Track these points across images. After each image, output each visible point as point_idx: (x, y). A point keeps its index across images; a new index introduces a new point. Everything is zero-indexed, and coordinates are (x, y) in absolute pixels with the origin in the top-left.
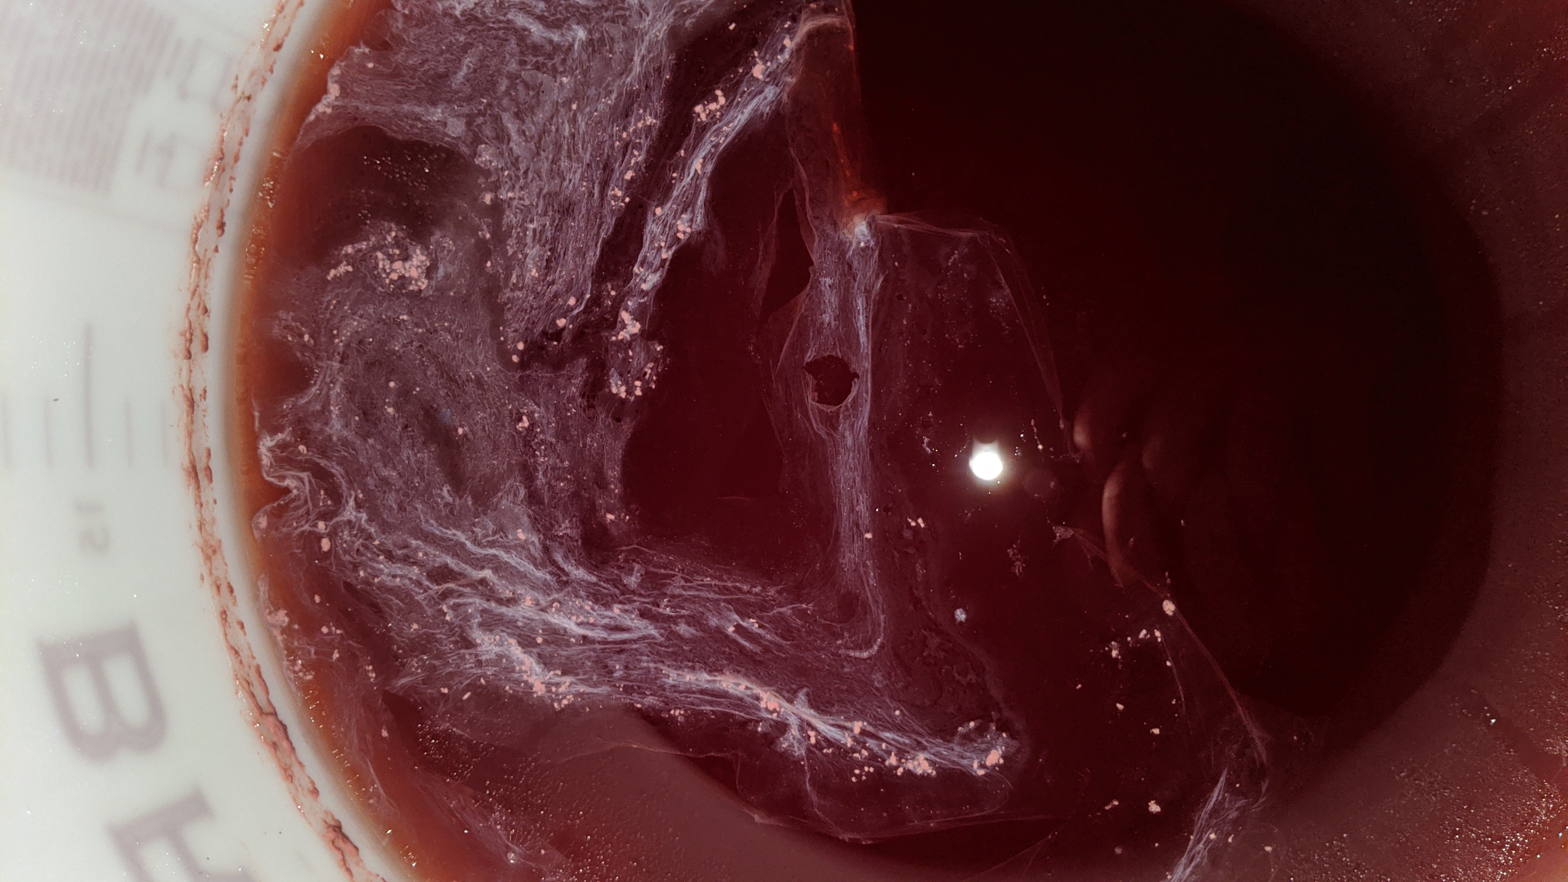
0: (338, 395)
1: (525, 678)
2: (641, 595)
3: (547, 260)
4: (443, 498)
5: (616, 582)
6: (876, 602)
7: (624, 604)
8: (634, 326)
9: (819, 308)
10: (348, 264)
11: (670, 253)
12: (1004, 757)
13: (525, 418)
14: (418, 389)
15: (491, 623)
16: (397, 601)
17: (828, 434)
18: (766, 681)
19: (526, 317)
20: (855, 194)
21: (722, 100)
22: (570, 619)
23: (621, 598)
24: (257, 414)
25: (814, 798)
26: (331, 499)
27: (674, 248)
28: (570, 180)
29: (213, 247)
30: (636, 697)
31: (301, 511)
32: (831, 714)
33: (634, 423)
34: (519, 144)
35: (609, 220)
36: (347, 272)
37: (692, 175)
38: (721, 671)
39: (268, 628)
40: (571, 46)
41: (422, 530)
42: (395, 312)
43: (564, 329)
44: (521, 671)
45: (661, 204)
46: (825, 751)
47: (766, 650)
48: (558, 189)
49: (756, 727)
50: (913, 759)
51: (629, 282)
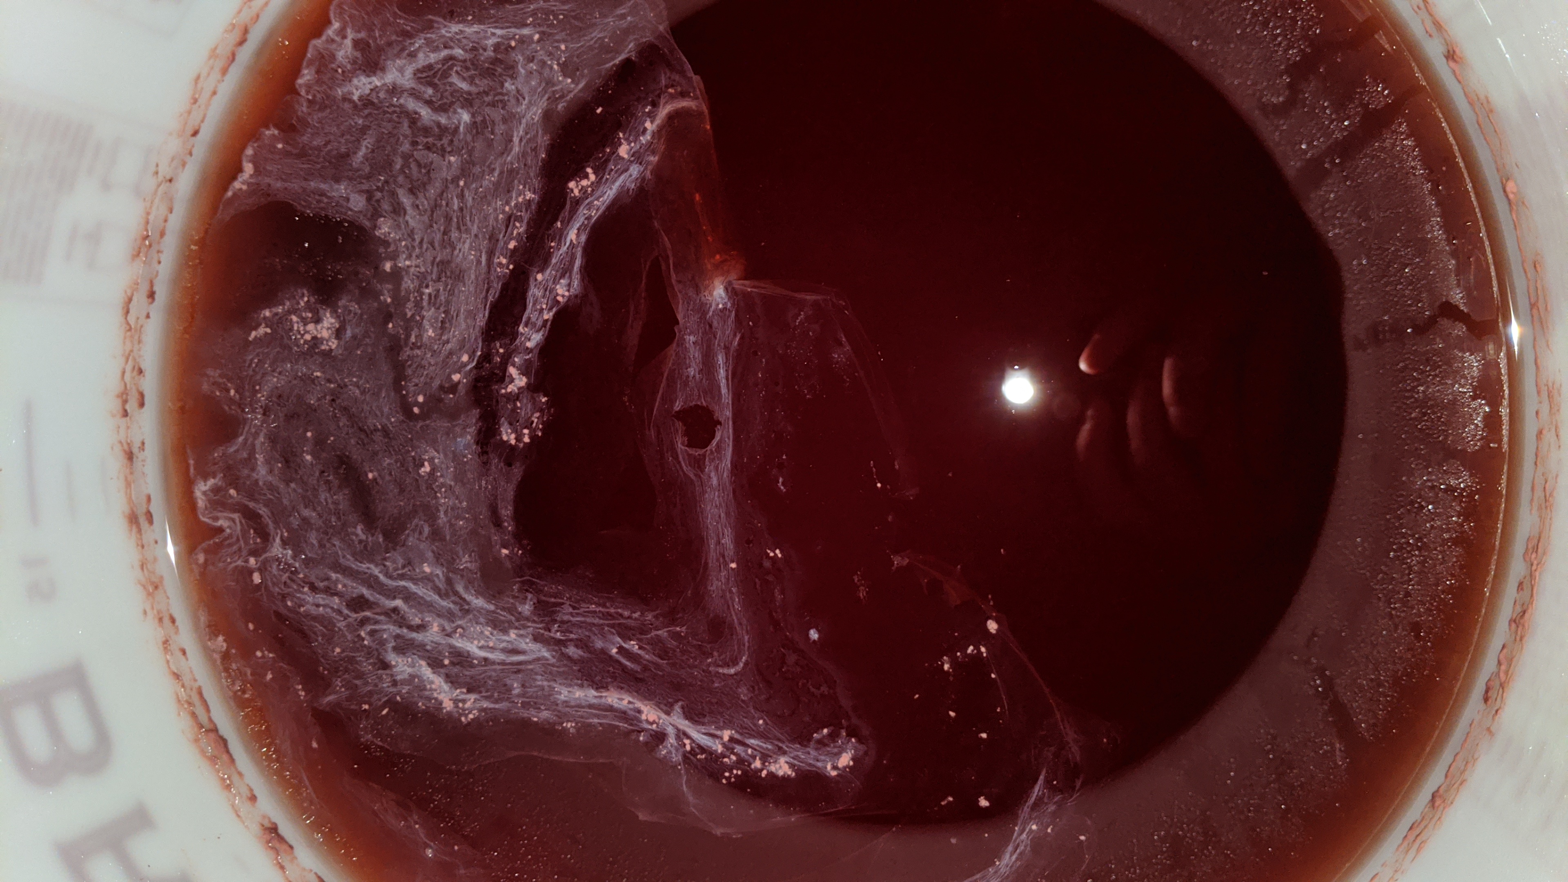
0: (263, 443)
1: (435, 695)
2: (534, 621)
3: (442, 322)
4: (357, 535)
5: (511, 610)
6: (740, 624)
7: (520, 629)
8: (521, 380)
9: (685, 363)
10: (267, 326)
11: (551, 314)
12: (853, 759)
13: (426, 463)
14: (332, 438)
15: (404, 647)
16: (321, 628)
17: (696, 475)
18: (648, 696)
19: (425, 373)
20: (718, 257)
21: (592, 177)
22: (472, 643)
23: (517, 624)
24: (191, 462)
25: (690, 798)
26: (260, 537)
27: (554, 310)
28: (460, 250)
29: (145, 314)
30: (533, 712)
31: (235, 548)
32: (703, 724)
33: (524, 467)
34: (413, 218)
35: (495, 285)
36: (266, 333)
37: (568, 244)
38: (606, 688)
39: (207, 652)
40: (457, 128)
41: (340, 565)
42: (309, 369)
43: (459, 382)
44: (431, 689)
45: (542, 270)
46: (699, 757)
47: (645, 668)
48: (449, 257)
49: (639, 737)
50: (775, 762)
51: (515, 340)
